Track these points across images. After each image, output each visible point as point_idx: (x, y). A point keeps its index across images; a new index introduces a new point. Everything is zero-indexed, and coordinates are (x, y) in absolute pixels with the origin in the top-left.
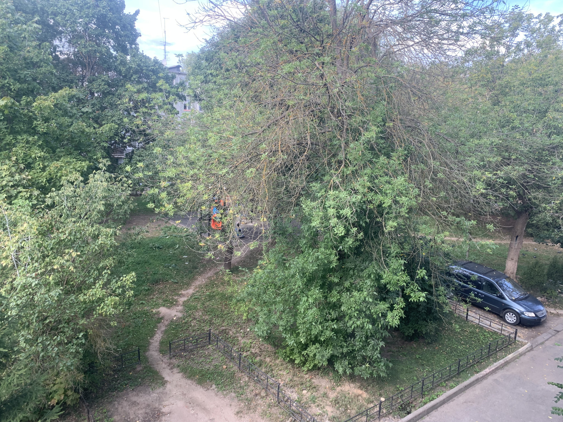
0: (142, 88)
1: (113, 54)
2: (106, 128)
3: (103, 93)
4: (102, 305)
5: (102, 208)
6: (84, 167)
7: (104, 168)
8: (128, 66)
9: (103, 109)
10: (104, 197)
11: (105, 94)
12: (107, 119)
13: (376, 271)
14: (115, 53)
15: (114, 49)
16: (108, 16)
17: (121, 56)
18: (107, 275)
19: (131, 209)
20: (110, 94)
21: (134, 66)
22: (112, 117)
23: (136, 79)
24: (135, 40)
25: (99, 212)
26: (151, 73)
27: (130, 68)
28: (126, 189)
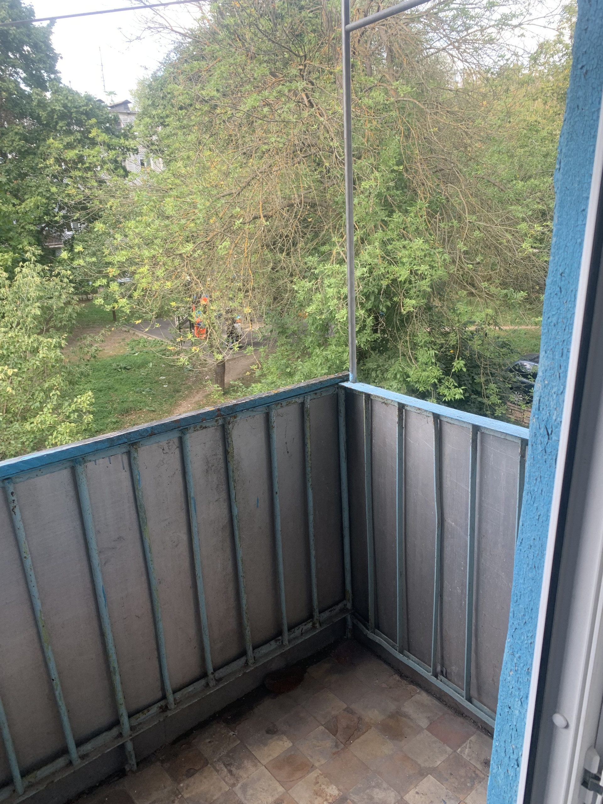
0: (75, 140)
1: (25, 91)
2: (30, 203)
3: (20, 152)
4: (55, 433)
5: (38, 312)
6: (7, 260)
7: (33, 258)
8: (49, 109)
9: (23, 176)
10: (40, 298)
11: (23, 154)
12: (31, 192)
13: (403, 369)
14: (28, 89)
15: (25, 83)
16: (11, 32)
17: (37, 94)
18: (56, 397)
19: (77, 313)
20: (29, 154)
21: (58, 108)
22: (37, 188)
23: (64, 128)
24: (54, 66)
25: (35, 317)
26: (84, 117)
27: (53, 111)
28: (67, 285)
